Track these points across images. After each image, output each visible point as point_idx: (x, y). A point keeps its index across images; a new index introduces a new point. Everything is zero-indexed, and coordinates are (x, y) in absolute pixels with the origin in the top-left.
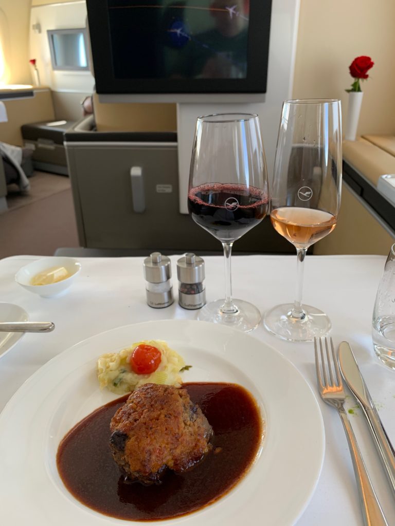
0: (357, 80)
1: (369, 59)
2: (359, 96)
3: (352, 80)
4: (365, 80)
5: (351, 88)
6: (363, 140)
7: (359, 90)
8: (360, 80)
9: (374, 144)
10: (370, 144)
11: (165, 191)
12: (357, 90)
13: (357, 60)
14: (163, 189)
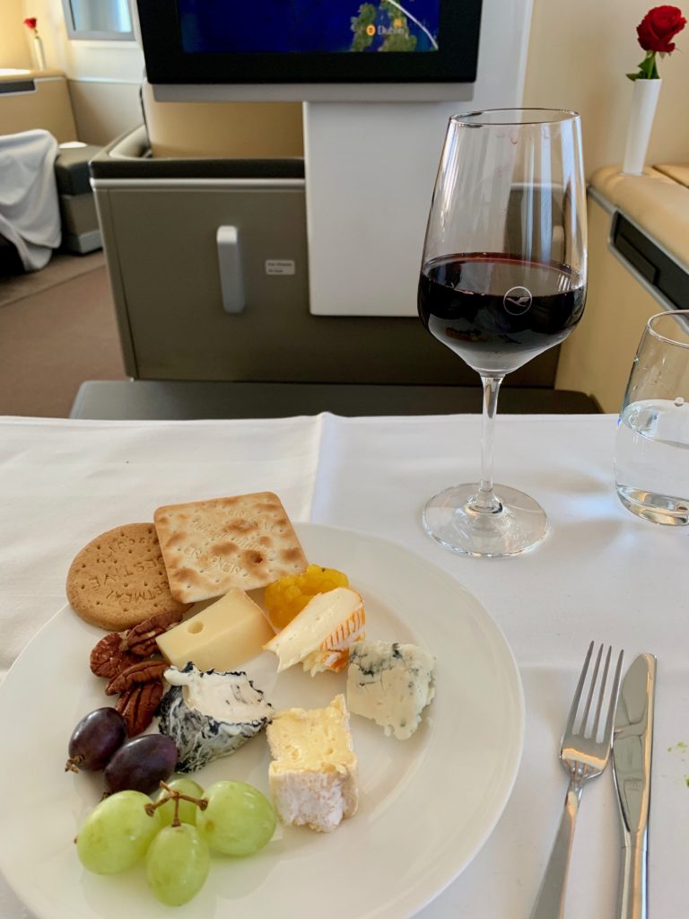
0: (650, 55)
1: (676, 12)
2: (653, 85)
4: (667, 55)
5: (637, 71)
6: (656, 175)
7: (654, 76)
11: (281, 271)
12: (650, 74)
13: (652, 12)
14: (279, 268)
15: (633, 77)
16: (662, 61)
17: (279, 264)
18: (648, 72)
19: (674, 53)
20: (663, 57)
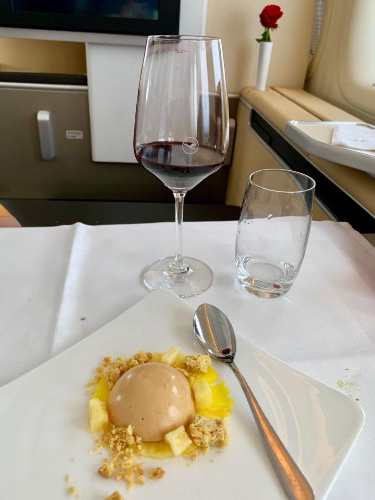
0: (267, 30)
1: (278, 8)
2: (269, 46)
3: (263, 29)
4: (274, 30)
5: (261, 37)
6: (272, 91)
7: (269, 40)
8: (270, 30)
9: (283, 95)
10: (279, 95)
11: (75, 137)
12: (267, 39)
13: (267, 8)
14: (74, 135)
15: (259, 41)
16: (272, 33)
17: (74, 133)
18: (266, 38)
19: (278, 28)
20: (272, 30)
